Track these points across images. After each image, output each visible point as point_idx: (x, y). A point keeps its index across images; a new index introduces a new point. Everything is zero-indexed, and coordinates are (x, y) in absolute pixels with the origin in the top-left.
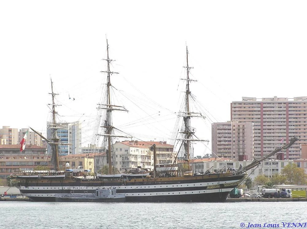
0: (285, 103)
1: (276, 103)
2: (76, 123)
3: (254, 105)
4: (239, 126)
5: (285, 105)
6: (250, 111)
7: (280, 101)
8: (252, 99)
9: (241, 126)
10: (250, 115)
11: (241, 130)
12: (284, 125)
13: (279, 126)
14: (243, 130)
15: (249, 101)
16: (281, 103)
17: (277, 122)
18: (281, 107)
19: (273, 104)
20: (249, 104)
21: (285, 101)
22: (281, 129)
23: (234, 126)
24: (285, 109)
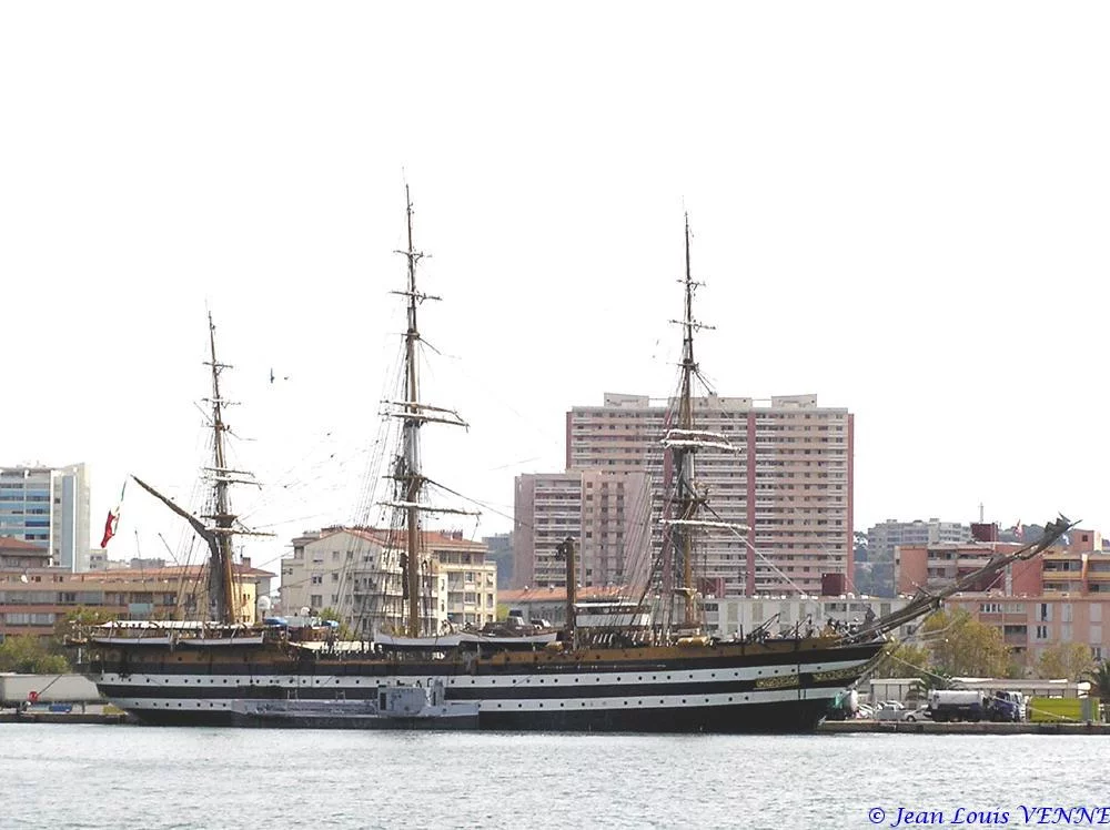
0: (744, 415)
1: (715, 414)
2: (75, 470)
3: (645, 421)
4: (605, 485)
5: (744, 421)
6: (628, 438)
7: (726, 408)
8: (635, 399)
9: (613, 487)
10: (628, 450)
11: (613, 500)
12: (739, 486)
13: (723, 486)
14: (620, 498)
15: (625, 406)
16: (731, 415)
17: (717, 474)
18: (730, 428)
19: (706, 417)
20: (628, 414)
21: (745, 408)
22: (729, 498)
23: (590, 485)
24: (744, 433)
